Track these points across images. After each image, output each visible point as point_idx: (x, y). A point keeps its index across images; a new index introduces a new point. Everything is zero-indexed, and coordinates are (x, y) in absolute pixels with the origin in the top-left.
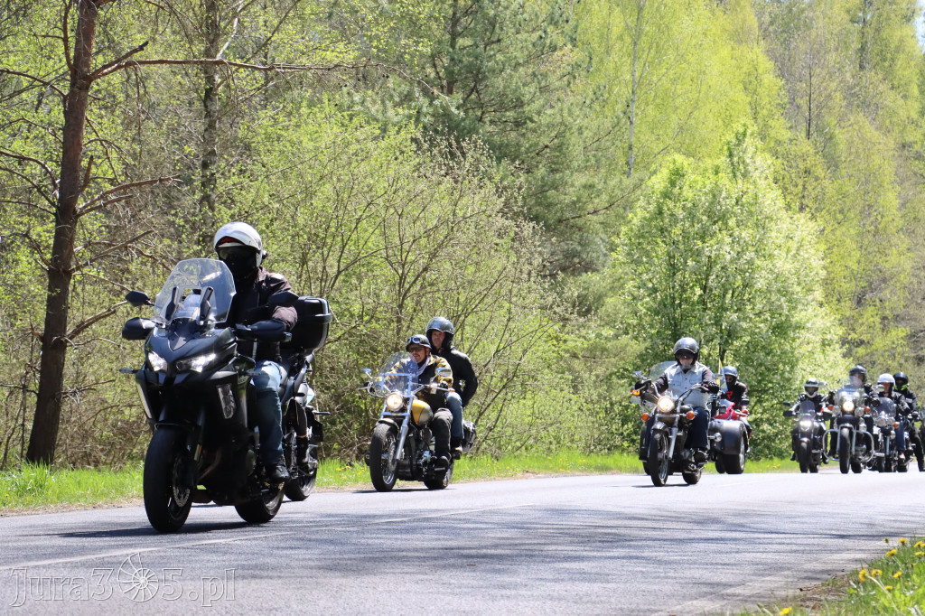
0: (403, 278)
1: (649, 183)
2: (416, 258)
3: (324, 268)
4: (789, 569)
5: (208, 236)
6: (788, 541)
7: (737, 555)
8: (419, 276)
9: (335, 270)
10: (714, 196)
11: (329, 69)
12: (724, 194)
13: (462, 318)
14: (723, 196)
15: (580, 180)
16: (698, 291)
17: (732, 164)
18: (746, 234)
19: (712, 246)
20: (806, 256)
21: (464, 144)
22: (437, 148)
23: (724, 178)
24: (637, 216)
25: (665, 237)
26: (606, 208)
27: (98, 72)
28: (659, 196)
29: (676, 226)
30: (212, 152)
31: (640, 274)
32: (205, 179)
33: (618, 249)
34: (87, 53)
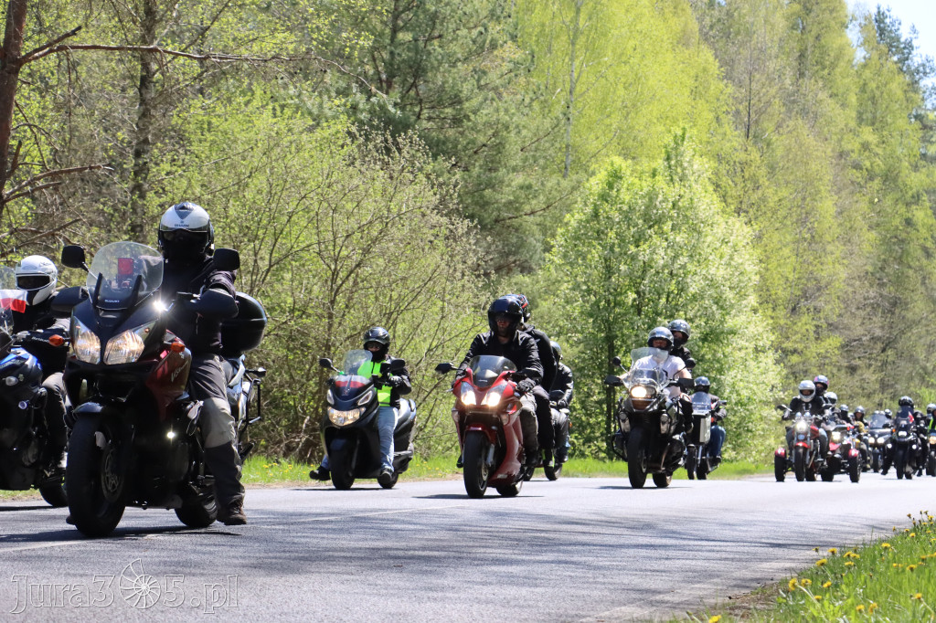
0: (335, 273)
1: (587, 185)
2: (351, 253)
3: (256, 261)
4: (718, 576)
5: (138, 226)
6: (718, 548)
7: (666, 562)
8: (352, 272)
9: (267, 262)
10: (651, 199)
11: (266, 61)
12: (660, 198)
13: (394, 316)
14: (658, 200)
15: (519, 179)
16: (632, 295)
17: (670, 167)
18: (680, 238)
19: (645, 250)
20: (740, 261)
21: (400, 140)
22: (373, 143)
23: (661, 181)
24: (573, 219)
25: (602, 240)
26: (544, 209)
27: (28, 55)
28: (596, 198)
29: (611, 229)
30: (146, 141)
31: (576, 276)
32: (137, 168)
33: (554, 250)
34: (18, 37)
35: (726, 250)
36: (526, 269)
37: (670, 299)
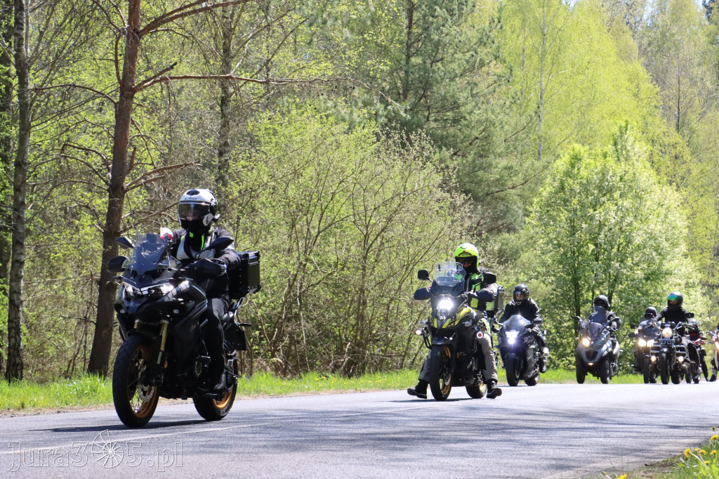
0: (367, 236)
1: (555, 165)
2: (377, 221)
3: (308, 229)
8: (378, 235)
9: (317, 230)
10: (603, 174)
11: (310, 82)
12: (611, 173)
13: (411, 267)
14: (610, 175)
15: (503, 163)
16: (592, 247)
17: (617, 150)
18: (627, 203)
19: (600, 213)
20: (673, 219)
21: (412, 137)
22: (392, 139)
23: (611, 161)
24: (546, 191)
25: (567, 206)
26: (522, 184)
27: (140, 85)
28: (562, 175)
29: (574, 198)
30: (226, 144)
31: (549, 234)
32: (220, 164)
33: (532, 215)
34: (132, 72)
35: (663, 211)
36: (510, 229)
37: (620, 249)
